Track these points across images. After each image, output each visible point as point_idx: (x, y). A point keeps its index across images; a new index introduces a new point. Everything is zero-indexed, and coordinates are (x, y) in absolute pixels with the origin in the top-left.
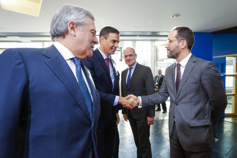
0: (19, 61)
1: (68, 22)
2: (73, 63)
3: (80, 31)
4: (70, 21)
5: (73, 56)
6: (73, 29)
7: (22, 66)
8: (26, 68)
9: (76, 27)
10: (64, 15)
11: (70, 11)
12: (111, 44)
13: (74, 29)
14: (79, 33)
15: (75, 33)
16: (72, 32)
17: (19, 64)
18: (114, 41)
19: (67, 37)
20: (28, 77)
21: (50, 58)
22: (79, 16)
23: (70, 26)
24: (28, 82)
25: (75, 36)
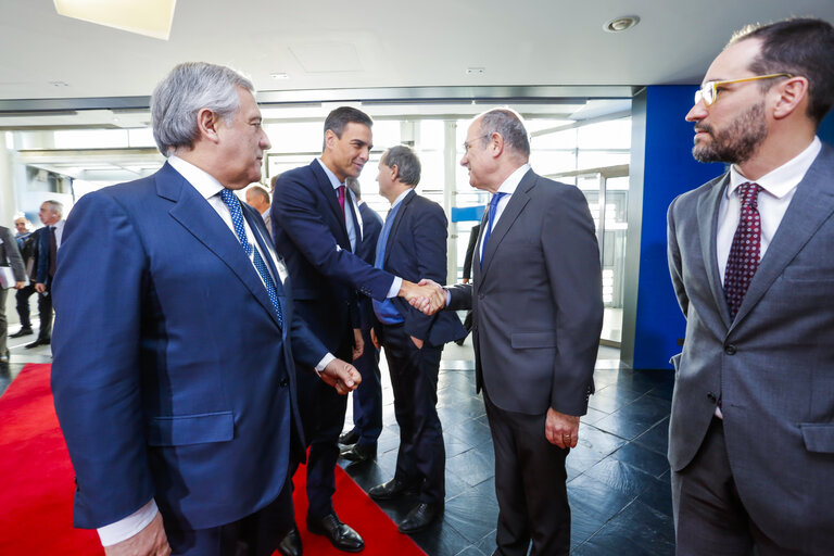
0: (121, 219)
1: (197, 111)
2: (222, 204)
3: (228, 128)
5: (219, 188)
6: (210, 124)
7: (128, 229)
8: (136, 231)
10: (185, 95)
11: (196, 83)
12: (353, 152)
13: (213, 126)
14: (223, 133)
15: (217, 135)
16: (210, 134)
17: (124, 224)
18: (360, 144)
19: (199, 146)
20: (145, 252)
21: (175, 202)
22: (219, 91)
24: (147, 260)
25: (217, 143)
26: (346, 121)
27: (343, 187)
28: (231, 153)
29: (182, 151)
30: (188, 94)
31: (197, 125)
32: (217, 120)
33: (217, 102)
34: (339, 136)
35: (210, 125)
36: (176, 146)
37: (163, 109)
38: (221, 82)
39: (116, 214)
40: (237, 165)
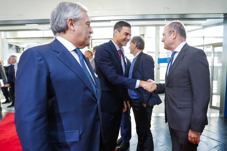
0: (40, 58)
1: (67, 19)
2: (76, 54)
5: (75, 48)
7: (42, 62)
8: (45, 62)
11: (67, 9)
12: (124, 37)
13: (73, 25)
14: (77, 27)
16: (72, 28)
17: (41, 60)
18: (127, 34)
19: (68, 32)
20: (48, 69)
21: (59, 53)
23: (69, 22)
24: (49, 73)
25: (74, 31)
26: (122, 26)
27: (120, 50)
28: (79, 35)
29: (62, 34)
30: (64, 13)
31: (67, 24)
32: (74, 22)
33: (75, 16)
34: (119, 31)
35: (72, 24)
36: (59, 32)
37: (55, 18)
38: (76, 9)
39: (38, 56)
40: (81, 39)
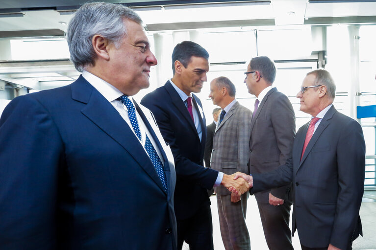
0: (43, 116)
1: (91, 37)
3: (116, 49)
4: (94, 35)
6: (103, 47)
9: (107, 44)
12: (196, 77)
15: (108, 54)
17: (45, 120)
18: (201, 72)
20: (61, 140)
21: (86, 104)
22: (108, 22)
26: (190, 55)
28: (120, 68)
29: (88, 67)
30: (86, 25)
31: (93, 47)
33: (107, 29)
39: (39, 112)
